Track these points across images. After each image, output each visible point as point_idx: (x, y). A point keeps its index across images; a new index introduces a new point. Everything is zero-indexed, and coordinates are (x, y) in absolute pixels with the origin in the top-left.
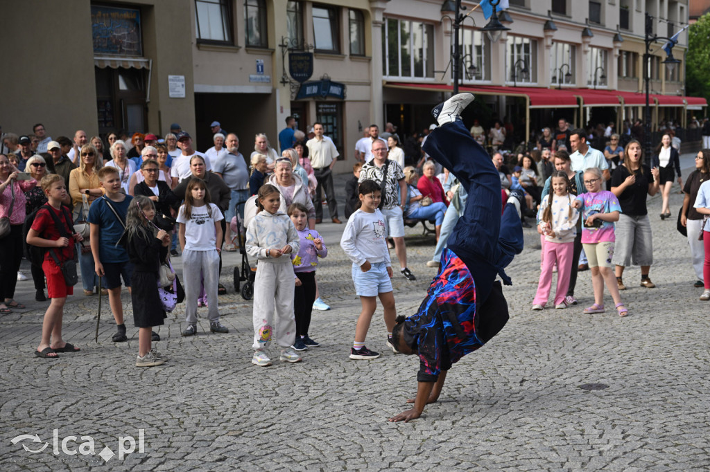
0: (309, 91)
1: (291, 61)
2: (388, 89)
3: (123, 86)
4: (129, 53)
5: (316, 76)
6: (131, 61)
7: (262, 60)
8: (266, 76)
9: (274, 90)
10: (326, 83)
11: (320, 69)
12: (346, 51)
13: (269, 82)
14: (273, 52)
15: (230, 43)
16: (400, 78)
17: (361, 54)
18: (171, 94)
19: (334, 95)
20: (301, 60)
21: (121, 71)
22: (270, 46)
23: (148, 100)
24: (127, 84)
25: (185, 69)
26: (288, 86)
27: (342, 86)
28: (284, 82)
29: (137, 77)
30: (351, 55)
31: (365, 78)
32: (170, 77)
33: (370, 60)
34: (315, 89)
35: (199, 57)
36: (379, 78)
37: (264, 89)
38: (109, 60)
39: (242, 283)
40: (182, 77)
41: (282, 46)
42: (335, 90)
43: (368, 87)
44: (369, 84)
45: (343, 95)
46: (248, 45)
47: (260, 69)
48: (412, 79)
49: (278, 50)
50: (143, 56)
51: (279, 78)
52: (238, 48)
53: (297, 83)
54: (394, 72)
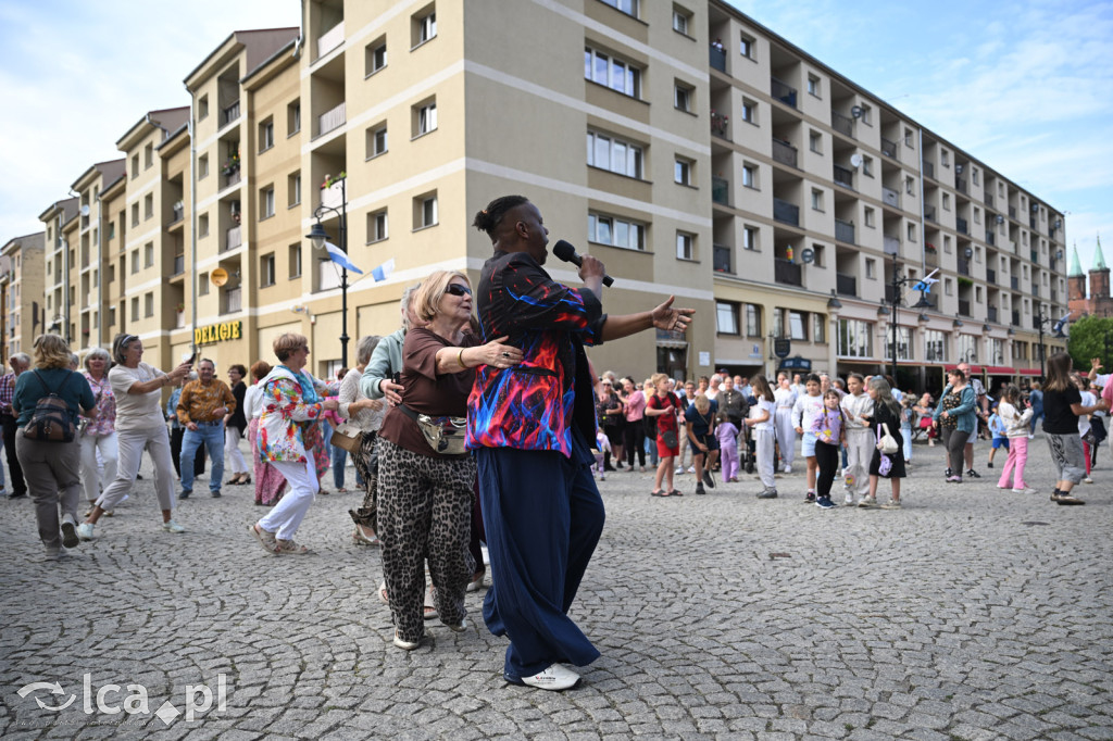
0: (787, 364)
1: (776, 345)
2: (840, 364)
3: (672, 359)
4: (677, 339)
5: (792, 354)
6: (677, 343)
7: (757, 344)
8: (759, 355)
9: (765, 363)
10: (798, 360)
11: (795, 351)
12: (812, 339)
13: (762, 358)
14: (764, 340)
15: (738, 334)
16: (849, 357)
17: (822, 341)
18: (701, 363)
19: (804, 368)
20: (782, 345)
21: (672, 349)
22: (763, 335)
23: (687, 366)
24: (675, 357)
25: (710, 348)
26: (773, 361)
27: (809, 361)
28: (771, 358)
29: (681, 353)
30: (816, 342)
31: (824, 357)
32: (701, 353)
33: (828, 345)
34: (791, 363)
35: (719, 342)
36: (834, 357)
37: (758, 363)
38: (665, 343)
39: (746, 464)
40: (708, 354)
41: (771, 336)
42: (805, 364)
43: (826, 363)
44: (827, 360)
45: (809, 368)
46: (749, 336)
47: (756, 350)
48: (857, 358)
49: (768, 339)
50: (684, 339)
51: (768, 355)
52: (742, 337)
53: (779, 359)
54: (844, 353)
